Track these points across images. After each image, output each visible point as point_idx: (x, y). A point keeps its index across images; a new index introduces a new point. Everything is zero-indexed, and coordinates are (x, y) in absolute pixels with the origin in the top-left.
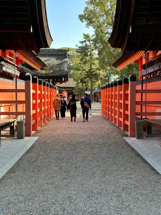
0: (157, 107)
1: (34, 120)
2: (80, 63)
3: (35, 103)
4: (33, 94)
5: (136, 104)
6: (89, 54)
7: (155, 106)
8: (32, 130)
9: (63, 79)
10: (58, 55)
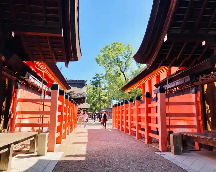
0: (177, 121)
1: (59, 133)
2: (92, 92)
3: (61, 115)
4: (59, 106)
5: (167, 116)
6: (99, 86)
7: (175, 120)
8: (57, 143)
9: (82, 100)
10: (78, 84)
